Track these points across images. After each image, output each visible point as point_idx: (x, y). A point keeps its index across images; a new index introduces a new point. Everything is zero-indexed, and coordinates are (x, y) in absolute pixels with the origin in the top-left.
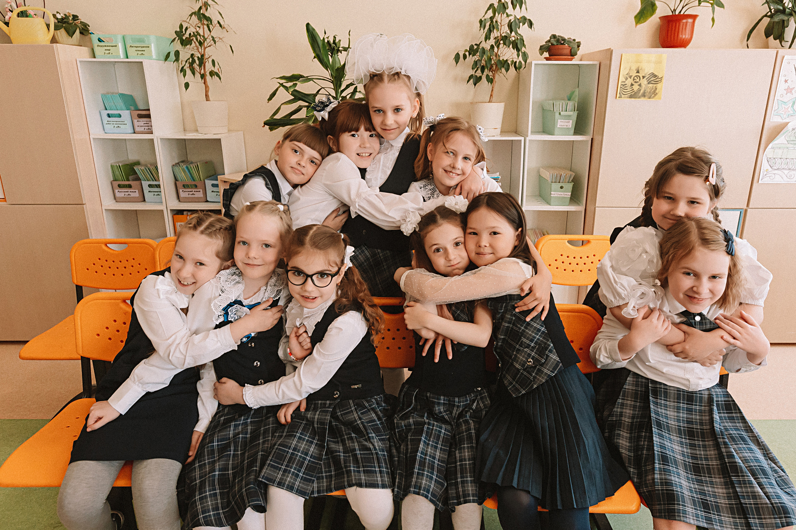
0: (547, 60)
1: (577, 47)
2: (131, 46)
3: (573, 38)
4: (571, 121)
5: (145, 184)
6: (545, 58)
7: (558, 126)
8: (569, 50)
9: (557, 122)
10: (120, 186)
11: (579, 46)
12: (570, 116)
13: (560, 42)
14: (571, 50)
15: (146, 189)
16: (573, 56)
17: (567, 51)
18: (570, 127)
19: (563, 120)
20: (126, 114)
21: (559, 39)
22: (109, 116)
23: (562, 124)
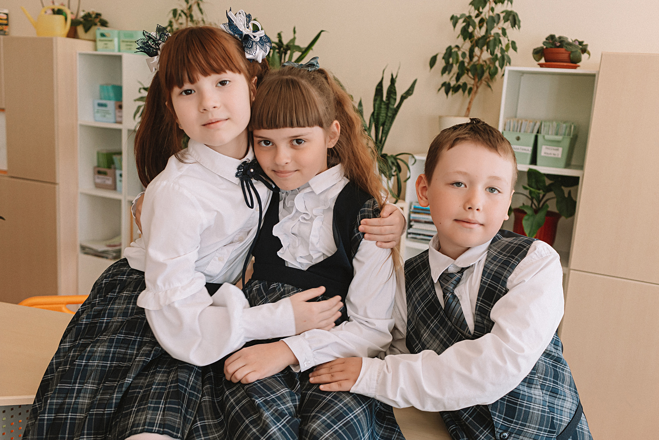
0: (541, 67)
1: (580, 51)
2: (123, 41)
3: (580, 40)
4: (561, 149)
5: (118, 172)
6: (538, 64)
7: (543, 154)
8: (567, 55)
9: (541, 148)
10: (99, 173)
11: (584, 50)
12: (559, 142)
13: (555, 45)
14: (570, 54)
15: (118, 178)
16: (576, 63)
17: (565, 56)
18: (560, 156)
19: (548, 147)
20: (111, 104)
21: (556, 41)
22: (100, 105)
23: (549, 151)
